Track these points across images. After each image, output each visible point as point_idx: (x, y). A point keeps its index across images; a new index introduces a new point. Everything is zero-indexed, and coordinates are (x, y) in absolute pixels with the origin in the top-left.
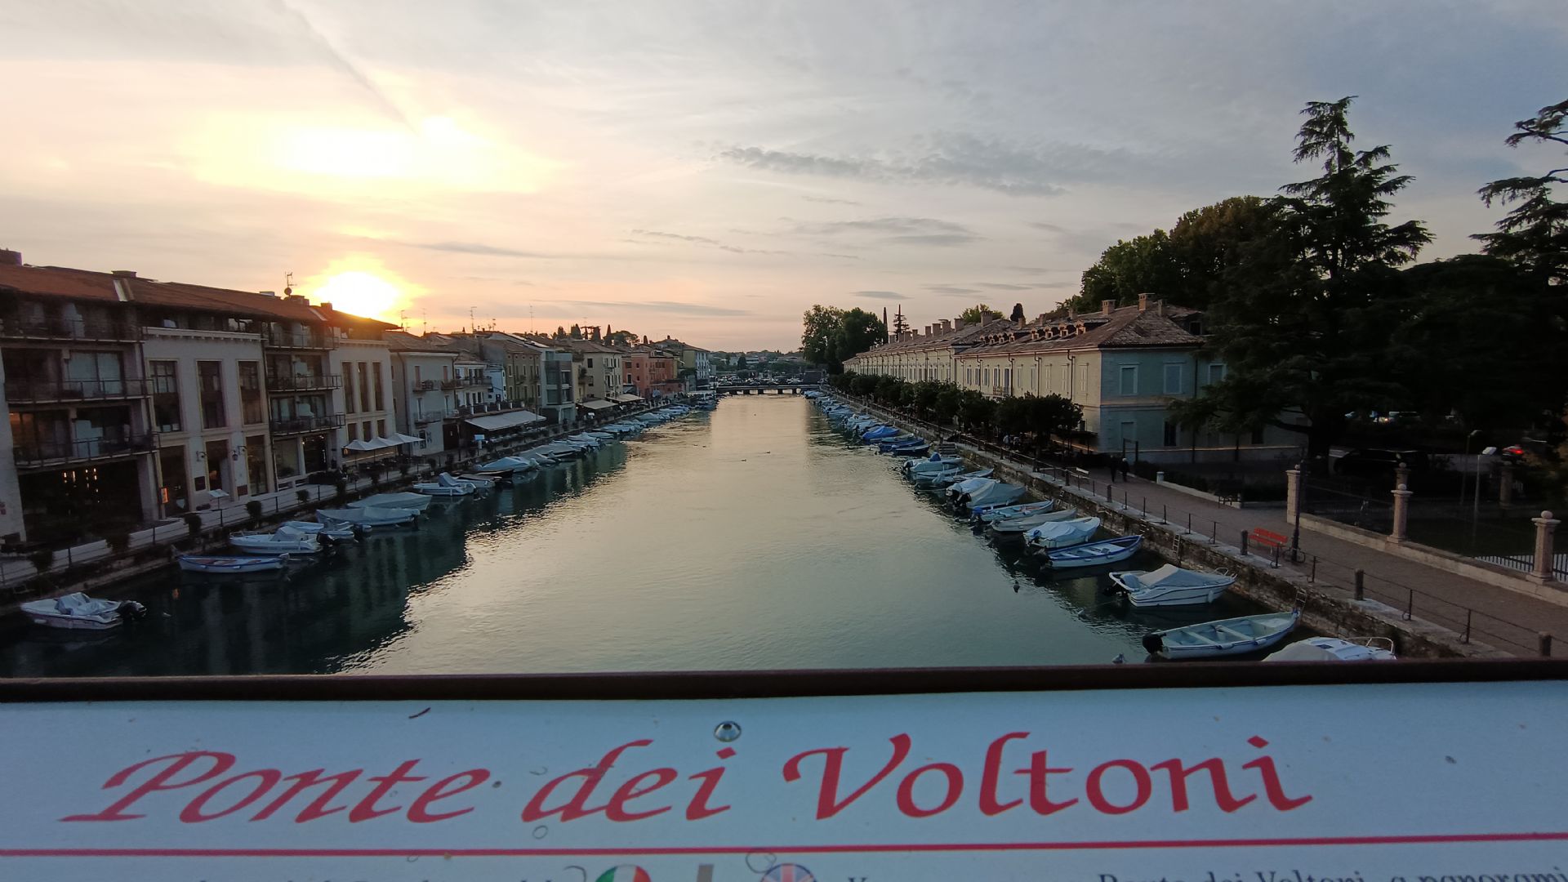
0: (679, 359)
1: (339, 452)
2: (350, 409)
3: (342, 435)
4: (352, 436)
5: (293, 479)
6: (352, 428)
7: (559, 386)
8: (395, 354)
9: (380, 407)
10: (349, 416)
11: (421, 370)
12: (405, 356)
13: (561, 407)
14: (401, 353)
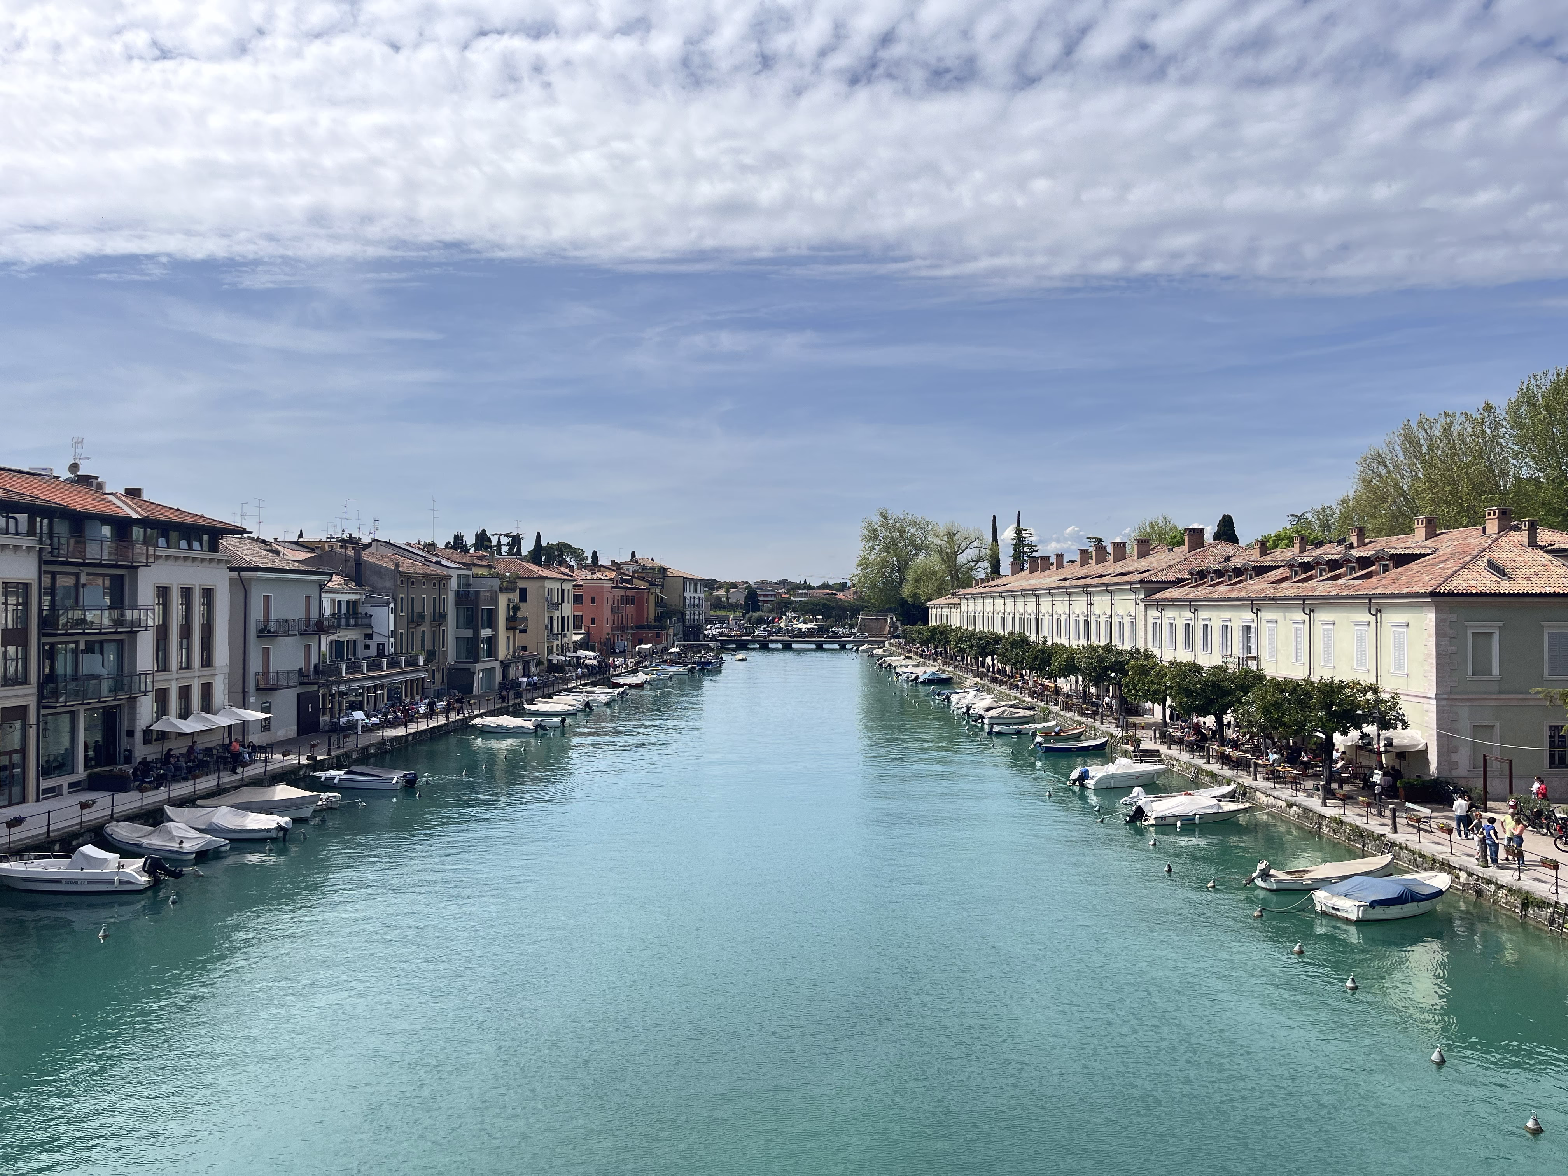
0: (658, 591)
1: (139, 735)
2: (163, 665)
3: (146, 707)
4: (162, 710)
5: (64, 781)
6: (162, 696)
7: (477, 633)
8: (235, 575)
9: (207, 662)
10: (159, 676)
11: (272, 601)
12: (250, 580)
13: (479, 666)
14: (245, 575)
